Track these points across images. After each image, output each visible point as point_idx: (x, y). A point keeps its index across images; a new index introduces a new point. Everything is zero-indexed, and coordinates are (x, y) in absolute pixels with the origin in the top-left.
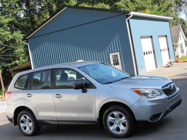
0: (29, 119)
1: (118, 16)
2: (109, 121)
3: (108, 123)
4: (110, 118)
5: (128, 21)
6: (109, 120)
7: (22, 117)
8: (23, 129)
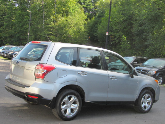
3: (141, 103)
7: (65, 98)
8: (63, 113)
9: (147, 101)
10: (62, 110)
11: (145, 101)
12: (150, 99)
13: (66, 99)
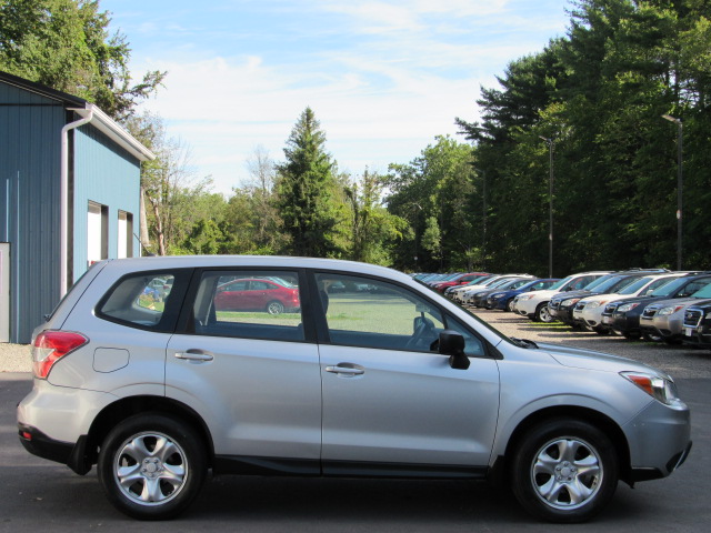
0: (171, 449)
1: (31, 105)
2: (539, 467)
3: (534, 474)
4: (543, 458)
5: (71, 133)
6: (539, 463)
7: (130, 442)
8: (125, 491)
9: (582, 471)
10: (123, 481)
11: (565, 470)
12: (591, 460)
13: (134, 444)
